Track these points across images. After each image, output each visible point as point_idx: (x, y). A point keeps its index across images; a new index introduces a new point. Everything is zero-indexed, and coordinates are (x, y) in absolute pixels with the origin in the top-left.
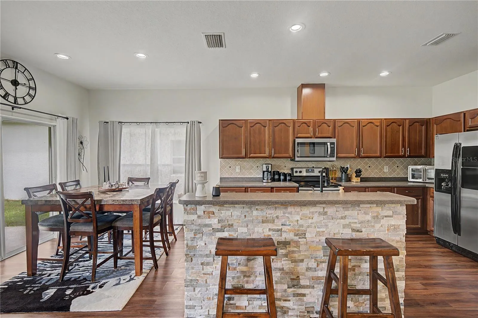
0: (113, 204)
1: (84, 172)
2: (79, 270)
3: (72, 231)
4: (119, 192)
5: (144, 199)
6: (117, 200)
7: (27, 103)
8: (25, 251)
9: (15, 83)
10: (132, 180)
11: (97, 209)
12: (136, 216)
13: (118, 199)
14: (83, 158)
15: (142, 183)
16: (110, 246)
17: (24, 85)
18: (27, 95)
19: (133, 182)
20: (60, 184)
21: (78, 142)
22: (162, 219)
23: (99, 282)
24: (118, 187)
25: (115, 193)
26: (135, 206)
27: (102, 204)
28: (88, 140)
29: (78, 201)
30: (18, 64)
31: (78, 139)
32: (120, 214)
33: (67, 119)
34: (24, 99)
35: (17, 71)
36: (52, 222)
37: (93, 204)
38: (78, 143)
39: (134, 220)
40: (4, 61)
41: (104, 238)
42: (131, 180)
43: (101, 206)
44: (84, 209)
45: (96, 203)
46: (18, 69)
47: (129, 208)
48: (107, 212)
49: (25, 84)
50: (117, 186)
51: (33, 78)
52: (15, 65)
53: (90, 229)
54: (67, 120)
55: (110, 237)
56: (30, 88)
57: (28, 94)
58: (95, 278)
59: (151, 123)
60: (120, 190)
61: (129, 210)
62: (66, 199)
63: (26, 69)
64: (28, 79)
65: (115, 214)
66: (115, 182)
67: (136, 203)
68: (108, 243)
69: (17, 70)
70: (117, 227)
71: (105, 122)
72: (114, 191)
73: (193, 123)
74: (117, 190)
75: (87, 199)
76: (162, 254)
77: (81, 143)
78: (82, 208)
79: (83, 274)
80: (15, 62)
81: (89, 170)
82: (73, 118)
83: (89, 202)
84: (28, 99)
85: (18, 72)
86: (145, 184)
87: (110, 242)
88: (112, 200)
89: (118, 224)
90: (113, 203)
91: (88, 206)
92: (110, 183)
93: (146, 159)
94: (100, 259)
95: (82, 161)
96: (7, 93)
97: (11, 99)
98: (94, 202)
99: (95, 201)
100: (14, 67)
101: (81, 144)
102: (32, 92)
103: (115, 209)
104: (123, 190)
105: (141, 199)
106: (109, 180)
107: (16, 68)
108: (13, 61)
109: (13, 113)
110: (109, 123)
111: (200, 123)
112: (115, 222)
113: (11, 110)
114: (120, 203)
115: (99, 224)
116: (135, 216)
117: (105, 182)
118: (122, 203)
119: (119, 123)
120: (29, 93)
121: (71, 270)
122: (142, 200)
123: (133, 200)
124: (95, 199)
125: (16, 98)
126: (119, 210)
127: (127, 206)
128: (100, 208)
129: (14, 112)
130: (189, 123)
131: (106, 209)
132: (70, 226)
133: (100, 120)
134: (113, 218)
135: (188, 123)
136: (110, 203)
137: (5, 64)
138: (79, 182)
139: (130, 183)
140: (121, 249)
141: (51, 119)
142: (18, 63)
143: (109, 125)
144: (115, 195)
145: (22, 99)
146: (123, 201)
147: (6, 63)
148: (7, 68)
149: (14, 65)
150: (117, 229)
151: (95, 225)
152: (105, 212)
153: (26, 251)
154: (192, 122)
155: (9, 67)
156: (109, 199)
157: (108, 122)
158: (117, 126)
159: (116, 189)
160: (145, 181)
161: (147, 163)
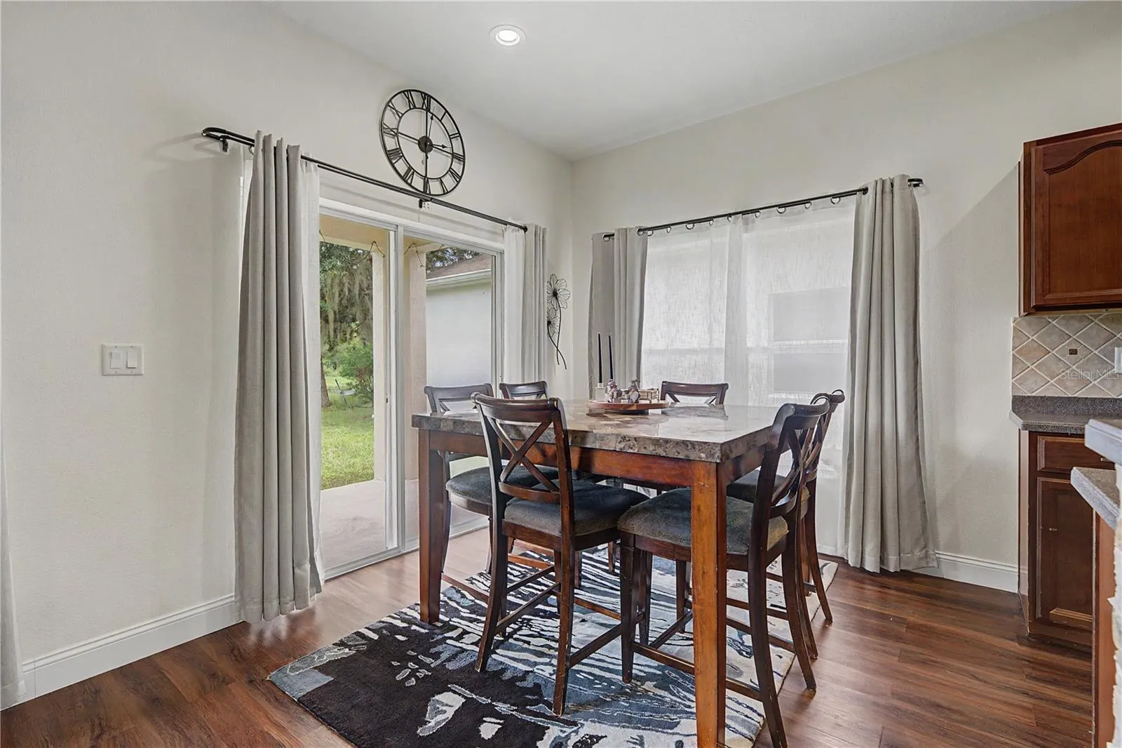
0: (621, 452)
1: (559, 369)
2: (528, 643)
3: (510, 521)
4: (640, 416)
5: (733, 445)
6: (635, 438)
7: (448, 192)
8: (416, 550)
9: (425, 145)
10: (673, 389)
11: (575, 463)
12: (702, 508)
13: (637, 435)
14: (557, 331)
15: (701, 401)
16: (610, 581)
17: (441, 148)
18: (447, 172)
19: (676, 396)
20: (503, 386)
21: (546, 290)
22: (790, 537)
23: (575, 724)
24: (637, 402)
25: (628, 418)
26: (700, 471)
27: (588, 446)
28: (570, 288)
29: (524, 429)
30: (432, 100)
31: (546, 284)
32: (640, 490)
33: (525, 229)
34: (442, 182)
35: (430, 115)
36: (472, 485)
37: (562, 443)
38: (546, 295)
39: (694, 523)
40: (406, 93)
41: (599, 550)
42: (670, 389)
43: (587, 454)
44: (539, 458)
45: (572, 441)
46: (431, 111)
47: (673, 472)
48: (607, 477)
49: (443, 147)
50: (634, 397)
51: (459, 133)
52: (426, 101)
53: (552, 525)
54: (525, 232)
55: (614, 552)
56: (454, 156)
57: (451, 171)
58: (564, 702)
59: (730, 215)
60: (641, 411)
61: (677, 481)
62: (494, 420)
63: (446, 111)
64: (449, 136)
65: (627, 486)
66: (629, 385)
67: (703, 455)
68: (607, 568)
69: (429, 113)
70: (635, 535)
71: (605, 236)
72: (625, 411)
73: (886, 188)
74: (634, 408)
75: (544, 426)
76: (787, 673)
77: (555, 294)
78: (533, 454)
79: (536, 664)
80: (425, 94)
81: (570, 364)
82: (536, 227)
83: (549, 435)
84: (449, 182)
85: (432, 118)
86: (713, 403)
87: (614, 567)
88: (617, 435)
89: (638, 527)
90: (622, 445)
91: (550, 451)
92: (614, 386)
93: (710, 331)
94: (583, 621)
95: (555, 338)
96: (410, 168)
97: (418, 183)
98: (565, 436)
99: (566, 432)
100: (424, 108)
101: (554, 298)
102: (457, 167)
103: (628, 471)
104: (650, 411)
105: (722, 444)
106: (612, 378)
107: (428, 110)
108: (422, 93)
109: (421, 216)
110: (615, 237)
111: (917, 182)
112: (627, 517)
113: (418, 208)
114: (643, 451)
115: (579, 515)
116: (699, 509)
117: (601, 382)
118: (650, 449)
119: (639, 231)
120: (450, 168)
121: (511, 635)
122: (726, 447)
123: (693, 443)
124: (568, 428)
125: (426, 180)
126: (640, 477)
127: (667, 464)
128: (581, 460)
129: (424, 213)
130: (871, 191)
131: (598, 466)
132: (506, 506)
133: (595, 233)
134: (621, 499)
135: (865, 191)
136: (613, 445)
137: (407, 100)
138: (544, 388)
139: (669, 399)
140: (644, 610)
141: (494, 233)
142: (431, 97)
143: (615, 240)
144: (628, 422)
145: (437, 183)
146: (657, 442)
147: (408, 98)
148: (411, 109)
149: (424, 103)
150: (632, 544)
151: (566, 517)
152: (601, 478)
153: (418, 552)
154: (883, 182)
155: (415, 107)
156: (609, 430)
157: (613, 235)
158: (635, 238)
159: (630, 406)
160: (713, 395)
161: (716, 344)
